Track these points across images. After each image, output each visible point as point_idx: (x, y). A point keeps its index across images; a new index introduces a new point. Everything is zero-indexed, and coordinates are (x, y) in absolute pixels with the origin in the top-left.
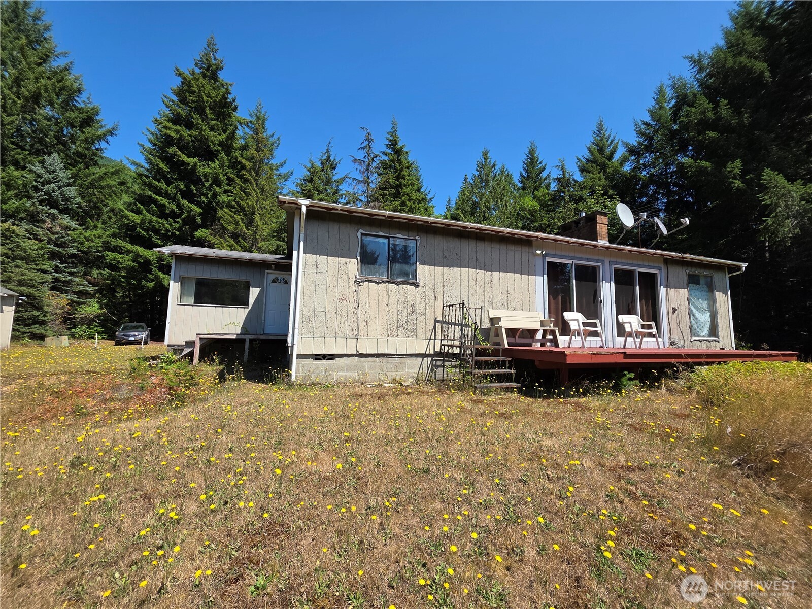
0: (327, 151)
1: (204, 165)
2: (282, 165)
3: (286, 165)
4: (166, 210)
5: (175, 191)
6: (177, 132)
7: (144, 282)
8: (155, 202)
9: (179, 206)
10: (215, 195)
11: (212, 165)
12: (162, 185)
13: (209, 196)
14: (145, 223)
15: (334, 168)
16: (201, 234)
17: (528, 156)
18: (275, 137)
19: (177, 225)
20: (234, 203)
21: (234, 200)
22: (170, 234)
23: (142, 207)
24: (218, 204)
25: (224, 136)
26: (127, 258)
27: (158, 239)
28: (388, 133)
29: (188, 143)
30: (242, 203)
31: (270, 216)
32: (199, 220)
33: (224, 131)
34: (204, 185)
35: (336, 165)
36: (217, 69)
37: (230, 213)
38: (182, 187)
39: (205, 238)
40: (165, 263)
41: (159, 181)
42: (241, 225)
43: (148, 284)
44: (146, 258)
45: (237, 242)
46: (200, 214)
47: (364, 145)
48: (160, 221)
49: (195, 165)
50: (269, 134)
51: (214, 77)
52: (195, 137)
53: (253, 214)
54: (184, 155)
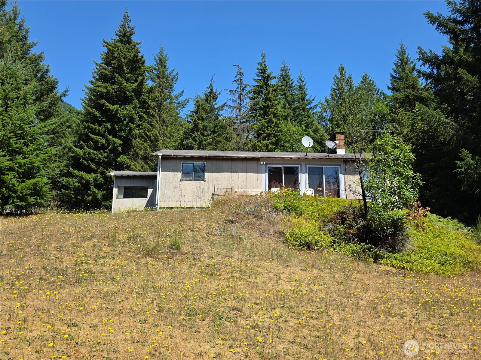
0: (211, 85)
1: (123, 109)
2: (180, 95)
3: (184, 94)
4: (98, 144)
5: (104, 130)
6: (105, 88)
7: (86, 197)
8: (92, 139)
9: (107, 140)
10: (130, 130)
11: (128, 108)
12: (96, 127)
13: (127, 131)
14: (85, 154)
15: (216, 98)
16: (122, 159)
18: (174, 74)
19: (106, 155)
20: (143, 134)
21: (144, 132)
22: (101, 161)
23: (83, 144)
24: (132, 135)
25: (136, 85)
26: (75, 180)
27: (94, 166)
28: (258, 64)
29: (112, 94)
30: (149, 134)
31: (169, 140)
32: (120, 149)
33: (136, 81)
34: (123, 123)
35: (217, 96)
36: (131, 35)
37: (141, 142)
38: (109, 127)
39: (125, 162)
40: (98, 182)
41: (94, 124)
42: (149, 150)
43: (88, 198)
44: (87, 179)
45: (146, 163)
46: (121, 145)
47: (236, 79)
48: (95, 152)
49: (117, 110)
50: (169, 71)
51: (129, 41)
52: (117, 89)
53: (157, 140)
54: (110, 105)
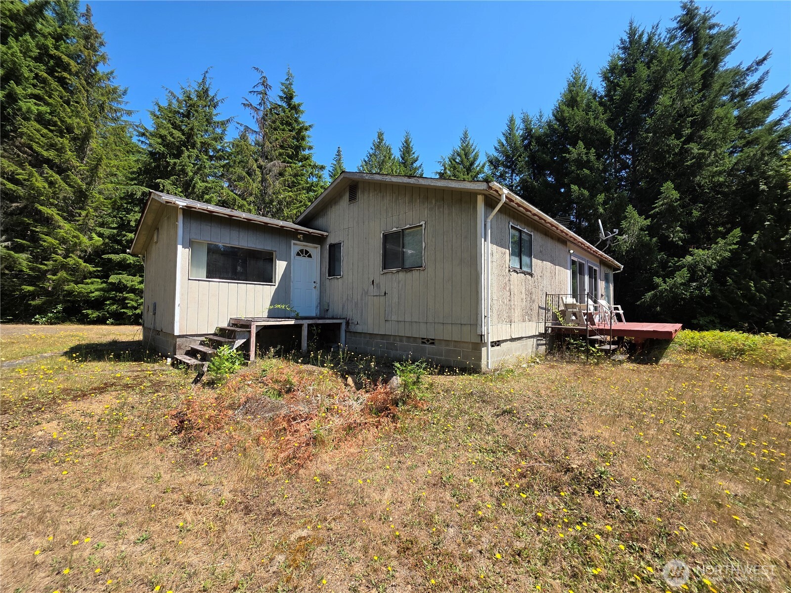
17: (403, 144)
